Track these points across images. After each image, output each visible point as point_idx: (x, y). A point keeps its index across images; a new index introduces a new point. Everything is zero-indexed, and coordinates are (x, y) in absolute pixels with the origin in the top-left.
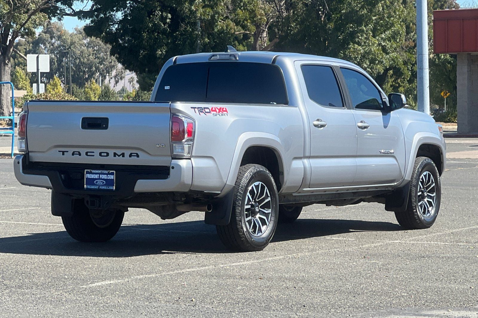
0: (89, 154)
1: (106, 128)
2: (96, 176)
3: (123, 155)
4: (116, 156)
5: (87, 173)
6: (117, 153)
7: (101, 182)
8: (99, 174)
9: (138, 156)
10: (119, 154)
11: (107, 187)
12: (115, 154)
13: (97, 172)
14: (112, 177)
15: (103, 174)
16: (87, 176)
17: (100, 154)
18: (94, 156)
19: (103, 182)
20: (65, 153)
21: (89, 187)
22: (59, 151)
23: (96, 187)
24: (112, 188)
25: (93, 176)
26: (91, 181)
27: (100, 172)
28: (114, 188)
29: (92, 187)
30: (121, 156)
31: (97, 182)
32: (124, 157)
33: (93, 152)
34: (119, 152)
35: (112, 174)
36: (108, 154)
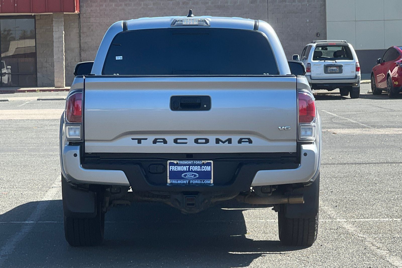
0: (179, 141)
1: (208, 108)
2: (185, 168)
3: (230, 141)
4: (219, 143)
5: (171, 164)
6: (220, 138)
7: (193, 175)
8: (189, 165)
9: (250, 141)
10: (224, 140)
11: (201, 181)
12: (218, 141)
13: (186, 162)
14: (208, 168)
15: (195, 165)
16: (171, 168)
17: (196, 141)
18: (186, 143)
19: (195, 176)
20: (142, 141)
21: (174, 182)
22: (133, 139)
23: (185, 182)
24: (208, 182)
25: (179, 168)
26: (176, 175)
27: (190, 162)
28: (212, 182)
29: (179, 182)
30: (227, 142)
31: (185, 175)
32: (231, 143)
33: (186, 139)
34: (223, 138)
35: (209, 164)
36: (207, 141)
